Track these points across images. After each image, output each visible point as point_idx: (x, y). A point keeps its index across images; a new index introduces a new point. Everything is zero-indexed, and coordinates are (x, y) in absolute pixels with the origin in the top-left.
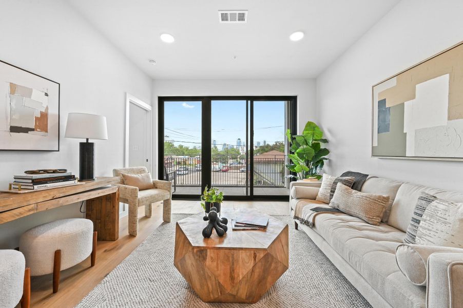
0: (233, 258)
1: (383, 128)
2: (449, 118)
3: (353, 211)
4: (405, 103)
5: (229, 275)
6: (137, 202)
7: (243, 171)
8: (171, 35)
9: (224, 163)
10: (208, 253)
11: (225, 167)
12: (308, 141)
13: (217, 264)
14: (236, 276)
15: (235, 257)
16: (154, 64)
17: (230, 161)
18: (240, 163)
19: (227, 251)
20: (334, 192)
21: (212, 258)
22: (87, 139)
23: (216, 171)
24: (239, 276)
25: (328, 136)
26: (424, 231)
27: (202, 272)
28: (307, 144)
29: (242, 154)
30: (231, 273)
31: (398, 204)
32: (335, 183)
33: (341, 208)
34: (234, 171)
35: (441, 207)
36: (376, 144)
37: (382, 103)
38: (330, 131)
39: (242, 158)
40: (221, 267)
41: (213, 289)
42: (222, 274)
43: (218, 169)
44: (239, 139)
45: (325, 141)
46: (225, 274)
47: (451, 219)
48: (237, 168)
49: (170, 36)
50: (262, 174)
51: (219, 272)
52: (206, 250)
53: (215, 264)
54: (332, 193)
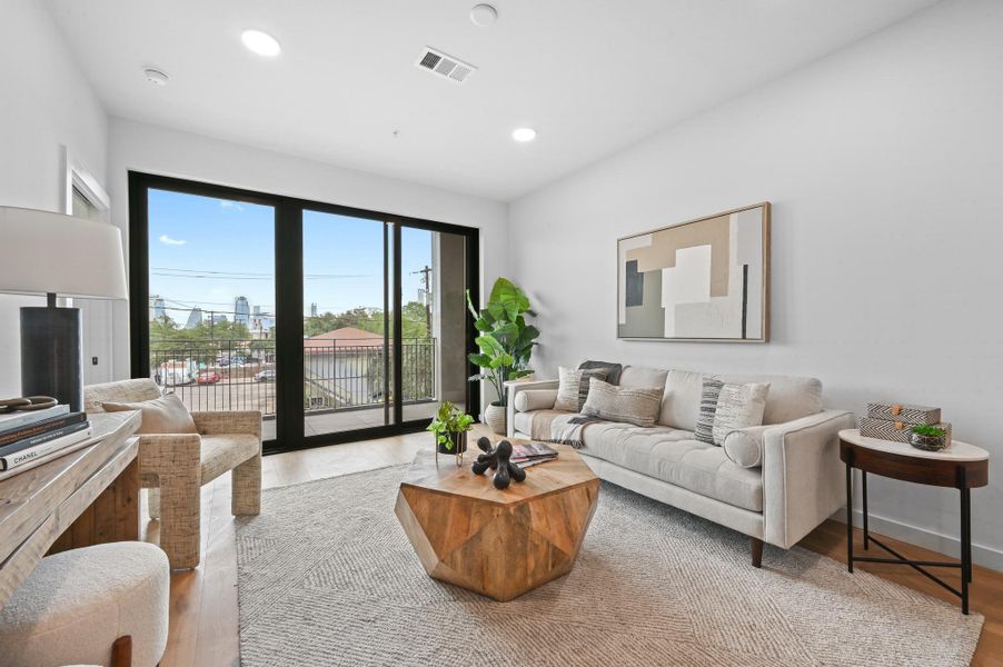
0: (564, 504)
1: (634, 298)
2: (712, 294)
3: (621, 415)
4: (664, 271)
5: (564, 531)
6: (199, 475)
7: (264, 380)
8: (272, 36)
9: (206, 361)
10: (531, 509)
11: (206, 371)
12: (509, 312)
13: (547, 520)
14: (573, 529)
15: (566, 501)
16: (161, 82)
17: (223, 355)
18: (249, 359)
19: (554, 497)
20: (587, 393)
21: (538, 514)
22: (51, 297)
23: (183, 385)
24: (576, 529)
25: (535, 305)
26: (722, 419)
27: (519, 545)
28: (507, 319)
29: (256, 337)
30: (566, 528)
31: (671, 397)
32: (585, 379)
33: (604, 413)
34: (241, 380)
35: (734, 390)
36: (623, 321)
37: (631, 266)
38: (538, 297)
39: (257, 346)
40: (554, 523)
41: (536, 566)
42: (557, 534)
43: (186, 380)
44: (242, 299)
45: (533, 314)
46: (560, 532)
47: (745, 401)
48: (246, 373)
49: (271, 40)
50: (320, 382)
51: (552, 532)
52: (527, 504)
53: (544, 521)
54: (582, 395)
